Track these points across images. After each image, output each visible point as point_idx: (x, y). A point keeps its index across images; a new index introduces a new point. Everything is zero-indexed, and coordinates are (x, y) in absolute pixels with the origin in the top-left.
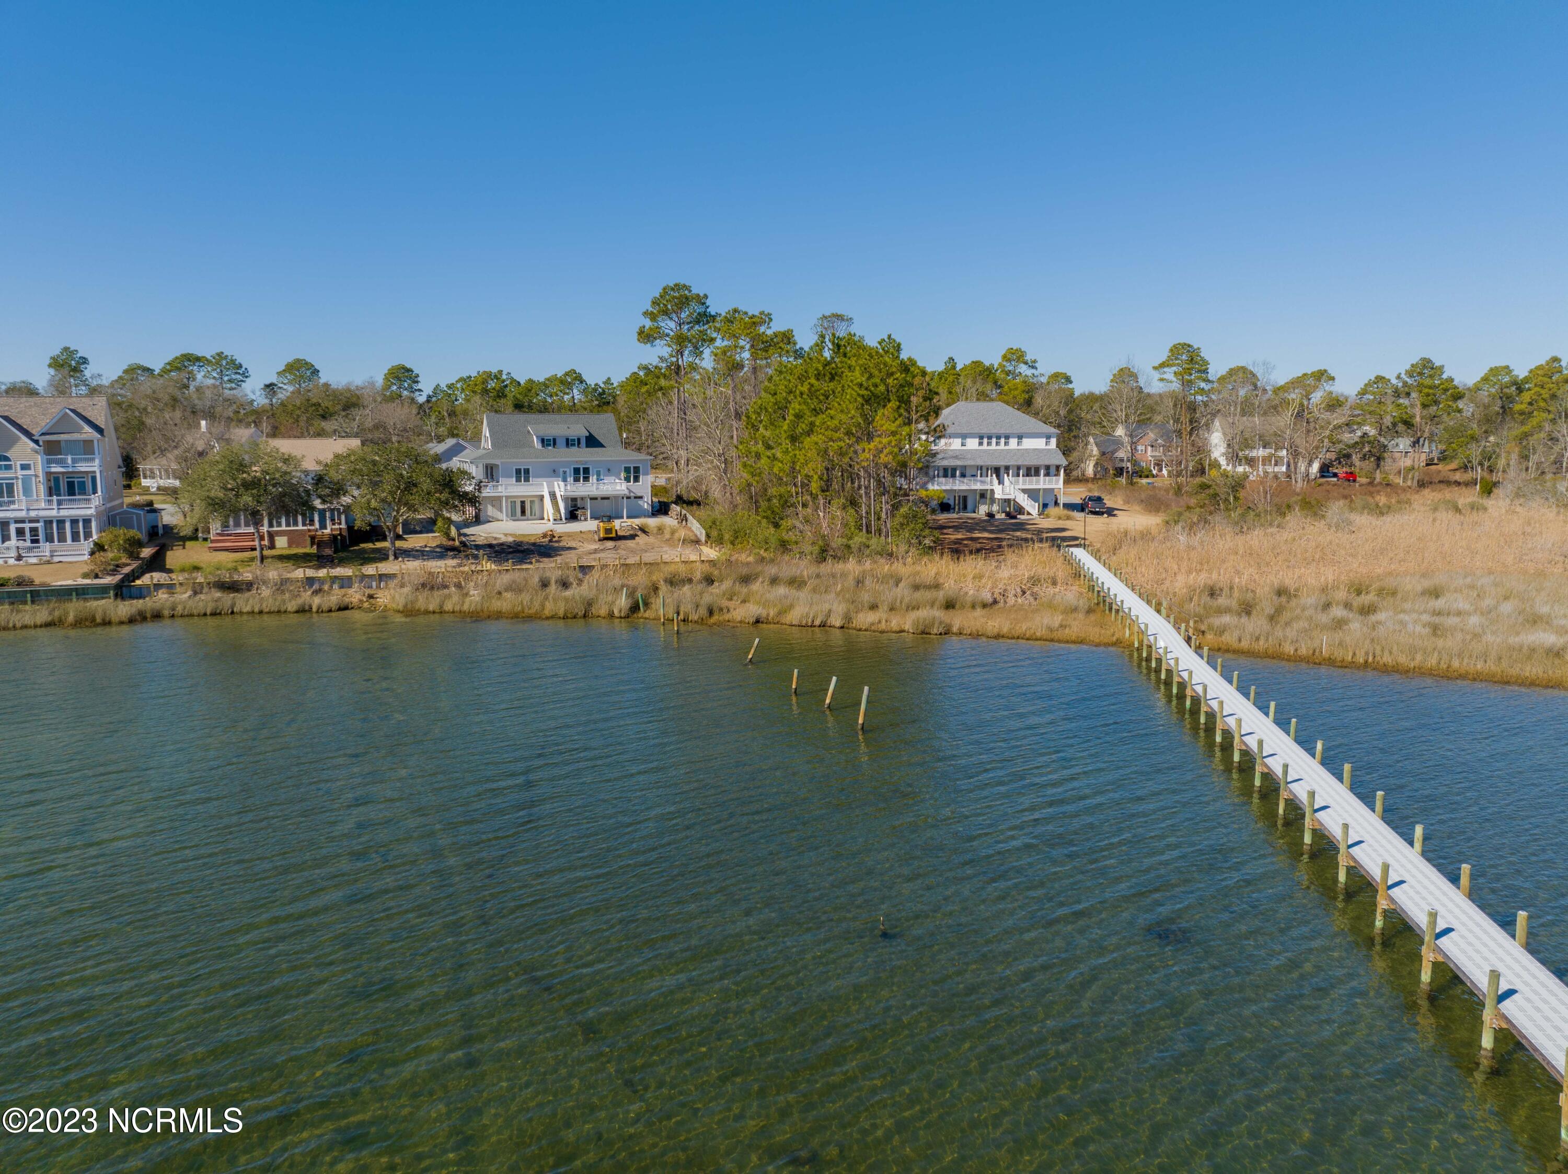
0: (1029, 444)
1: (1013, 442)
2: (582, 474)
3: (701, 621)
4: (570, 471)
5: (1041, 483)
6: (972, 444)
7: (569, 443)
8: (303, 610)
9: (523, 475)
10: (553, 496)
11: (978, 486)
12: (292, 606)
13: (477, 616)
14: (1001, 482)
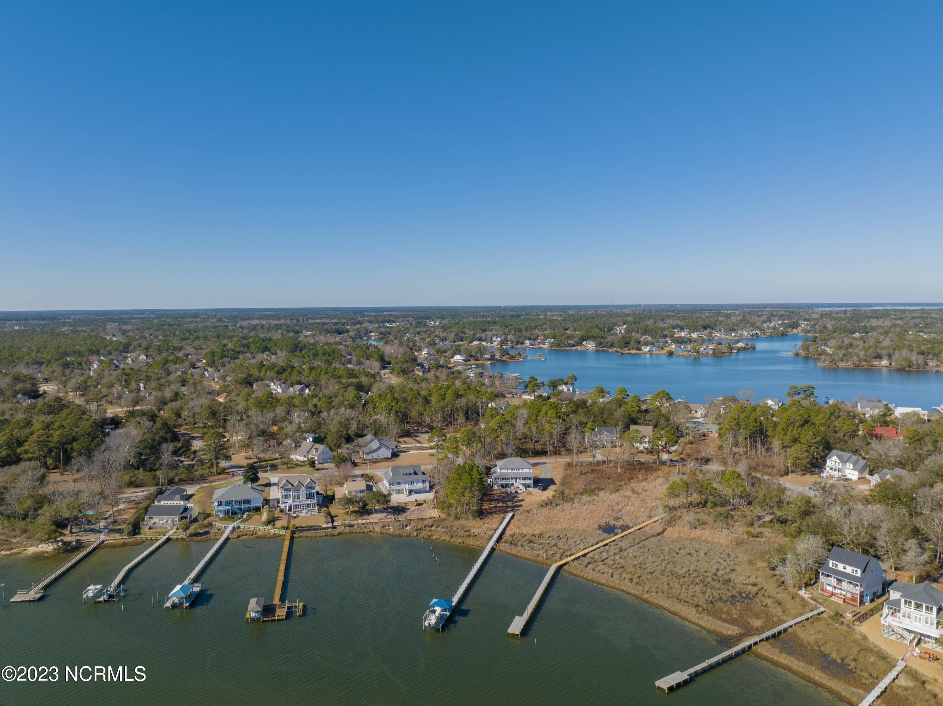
0: (525, 471)
1: (521, 470)
2: (412, 483)
3: (427, 539)
4: (410, 482)
5: (527, 482)
6: (510, 471)
7: (410, 474)
8: (364, 532)
9: (399, 484)
10: (406, 488)
11: (510, 483)
12: (362, 531)
13: (393, 535)
14: (516, 481)
